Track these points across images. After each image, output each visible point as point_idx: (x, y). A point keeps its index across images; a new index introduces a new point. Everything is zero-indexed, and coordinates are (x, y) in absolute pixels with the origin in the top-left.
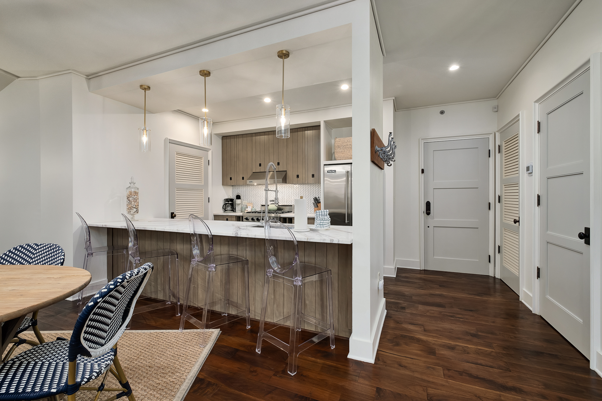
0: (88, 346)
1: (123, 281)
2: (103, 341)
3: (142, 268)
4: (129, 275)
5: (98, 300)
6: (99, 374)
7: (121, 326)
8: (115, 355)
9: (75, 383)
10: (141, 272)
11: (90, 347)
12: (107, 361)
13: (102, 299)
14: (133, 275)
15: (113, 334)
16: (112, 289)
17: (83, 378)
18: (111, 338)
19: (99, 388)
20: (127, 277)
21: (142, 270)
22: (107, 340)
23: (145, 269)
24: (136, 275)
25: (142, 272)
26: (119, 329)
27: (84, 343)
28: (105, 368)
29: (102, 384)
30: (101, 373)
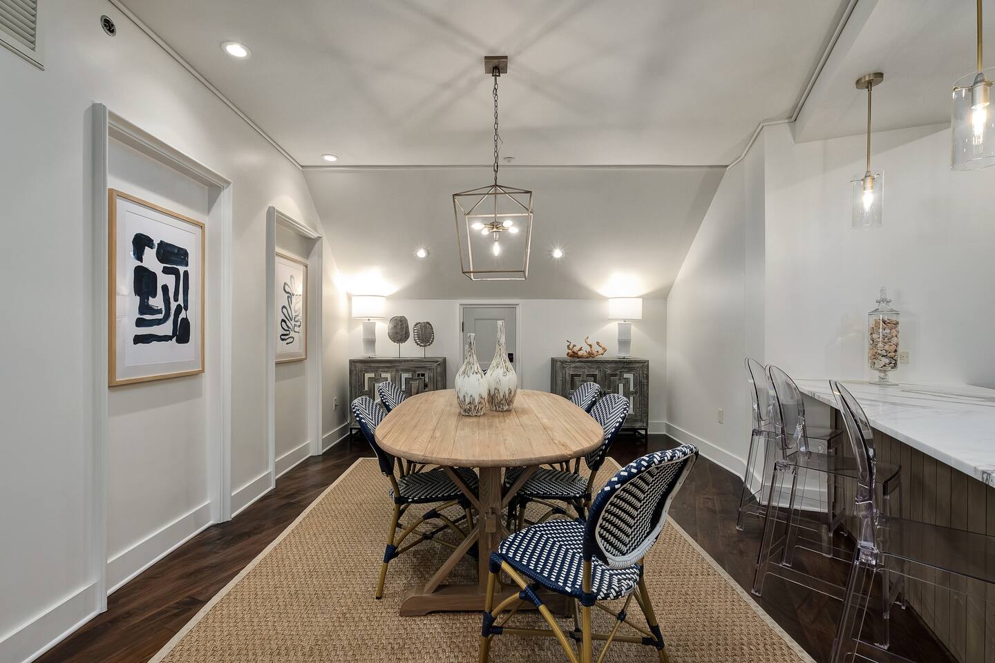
0: (605, 548)
1: (649, 466)
2: (624, 549)
3: (678, 450)
4: (659, 459)
5: (617, 486)
6: (619, 594)
7: (648, 534)
8: (641, 575)
9: (590, 592)
10: (677, 457)
11: (607, 550)
12: (630, 580)
13: (621, 486)
14: (664, 460)
15: (638, 542)
16: (634, 475)
17: (599, 590)
18: (635, 548)
19: (620, 614)
20: (655, 460)
21: (679, 454)
22: (629, 549)
23: (685, 454)
24: (669, 460)
25: (679, 457)
26: (645, 537)
27: (601, 543)
28: (626, 590)
29: (623, 610)
30: (621, 594)
